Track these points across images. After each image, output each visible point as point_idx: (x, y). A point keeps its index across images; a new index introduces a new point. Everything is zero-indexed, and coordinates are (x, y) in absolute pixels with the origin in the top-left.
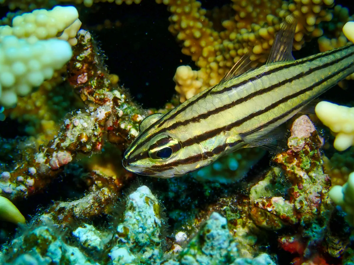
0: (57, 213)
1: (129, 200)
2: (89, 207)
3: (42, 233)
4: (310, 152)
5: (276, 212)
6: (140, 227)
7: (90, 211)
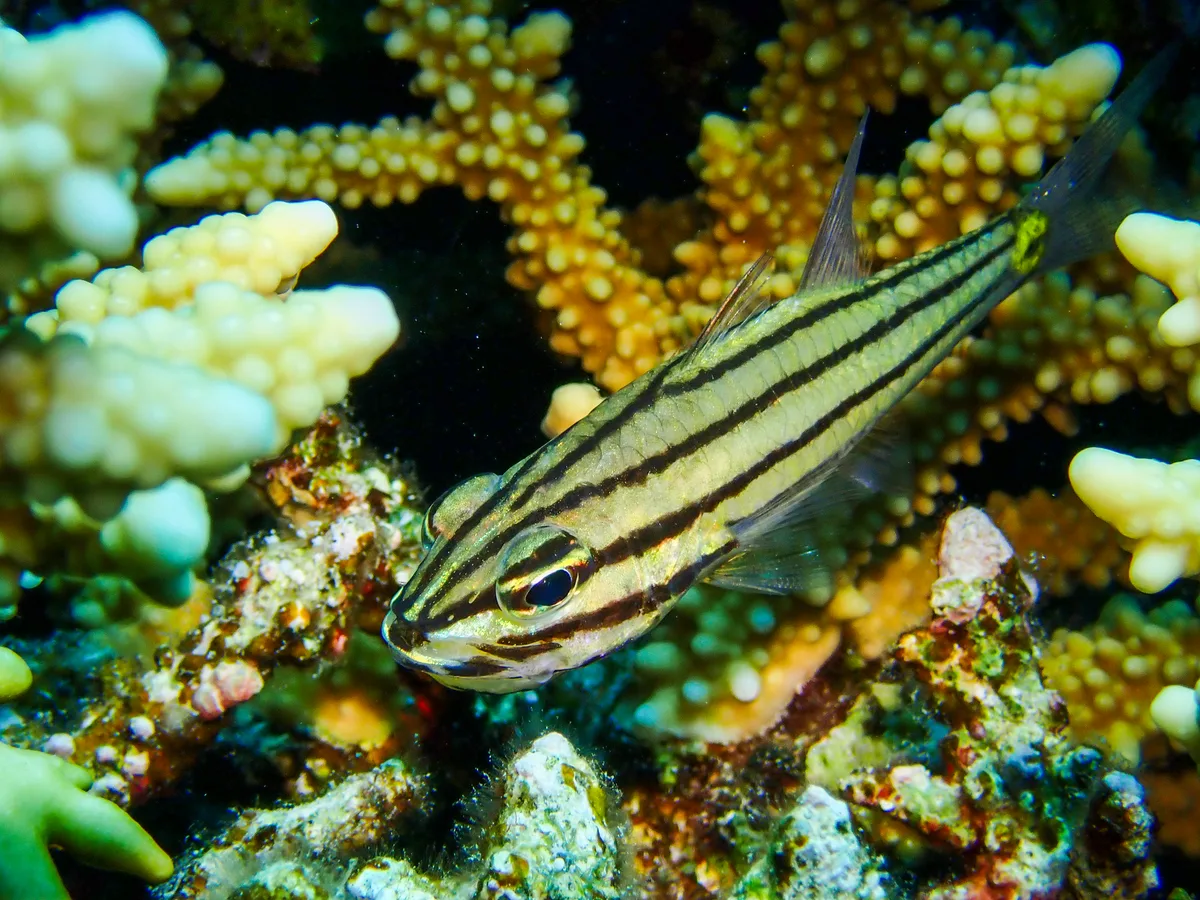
0: (253, 844)
1: (515, 776)
2: (349, 822)
3: (285, 879)
4: (1000, 623)
5: (907, 812)
6: (555, 855)
7: (354, 834)
